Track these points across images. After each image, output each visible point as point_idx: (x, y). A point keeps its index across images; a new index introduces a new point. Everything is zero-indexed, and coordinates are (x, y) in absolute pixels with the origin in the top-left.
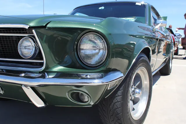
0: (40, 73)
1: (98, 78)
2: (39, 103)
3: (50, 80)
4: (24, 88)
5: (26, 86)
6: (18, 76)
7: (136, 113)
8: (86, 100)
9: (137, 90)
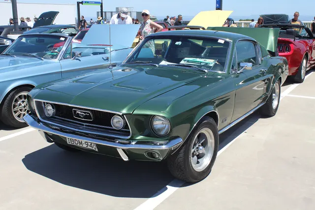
0: (127, 140)
1: (165, 144)
2: (125, 158)
3: (133, 146)
4: (118, 150)
5: (119, 148)
6: (114, 142)
7: (200, 166)
8: (157, 157)
9: (201, 147)
